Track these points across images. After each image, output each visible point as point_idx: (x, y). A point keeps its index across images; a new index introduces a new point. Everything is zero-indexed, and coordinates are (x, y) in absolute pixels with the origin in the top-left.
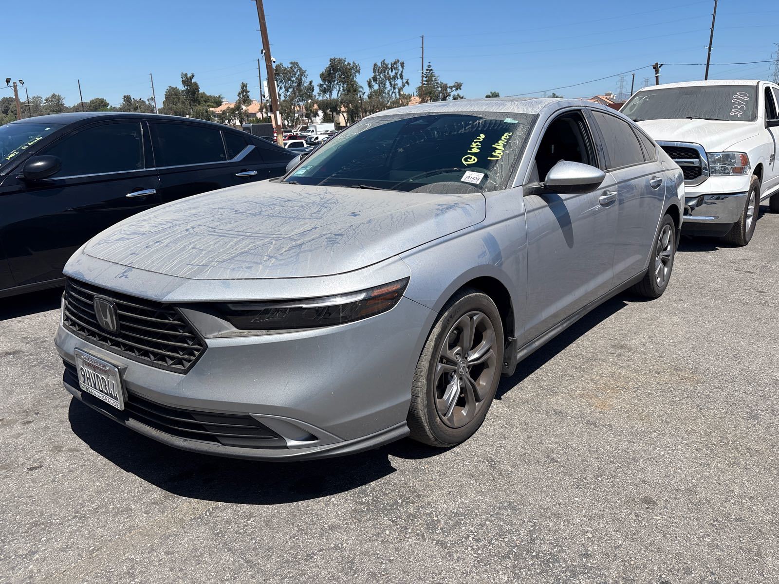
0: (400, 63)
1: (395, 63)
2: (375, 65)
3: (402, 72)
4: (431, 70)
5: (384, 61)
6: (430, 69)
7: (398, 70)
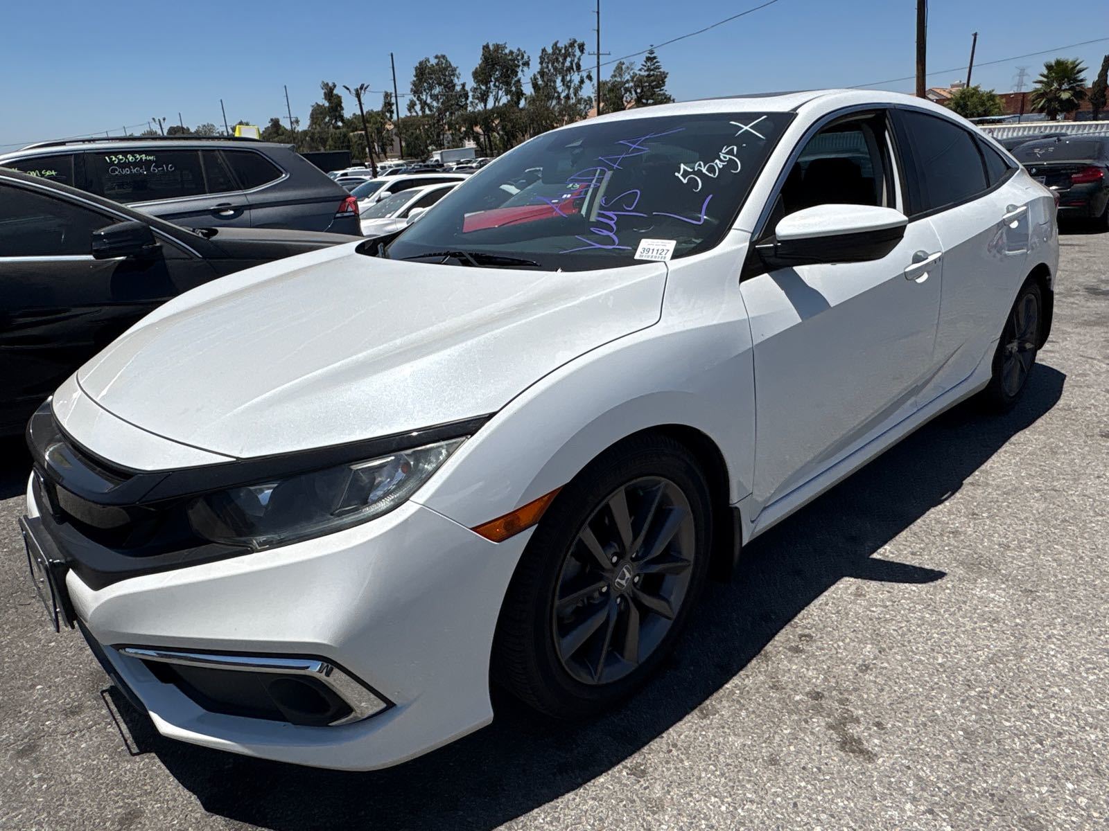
0: (578, 45)
1: (572, 45)
2: (544, 50)
3: (579, 59)
4: (655, 58)
5: (556, 44)
6: (653, 56)
7: (574, 56)
